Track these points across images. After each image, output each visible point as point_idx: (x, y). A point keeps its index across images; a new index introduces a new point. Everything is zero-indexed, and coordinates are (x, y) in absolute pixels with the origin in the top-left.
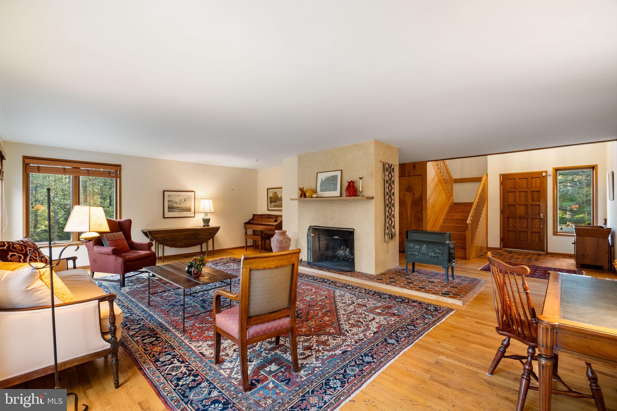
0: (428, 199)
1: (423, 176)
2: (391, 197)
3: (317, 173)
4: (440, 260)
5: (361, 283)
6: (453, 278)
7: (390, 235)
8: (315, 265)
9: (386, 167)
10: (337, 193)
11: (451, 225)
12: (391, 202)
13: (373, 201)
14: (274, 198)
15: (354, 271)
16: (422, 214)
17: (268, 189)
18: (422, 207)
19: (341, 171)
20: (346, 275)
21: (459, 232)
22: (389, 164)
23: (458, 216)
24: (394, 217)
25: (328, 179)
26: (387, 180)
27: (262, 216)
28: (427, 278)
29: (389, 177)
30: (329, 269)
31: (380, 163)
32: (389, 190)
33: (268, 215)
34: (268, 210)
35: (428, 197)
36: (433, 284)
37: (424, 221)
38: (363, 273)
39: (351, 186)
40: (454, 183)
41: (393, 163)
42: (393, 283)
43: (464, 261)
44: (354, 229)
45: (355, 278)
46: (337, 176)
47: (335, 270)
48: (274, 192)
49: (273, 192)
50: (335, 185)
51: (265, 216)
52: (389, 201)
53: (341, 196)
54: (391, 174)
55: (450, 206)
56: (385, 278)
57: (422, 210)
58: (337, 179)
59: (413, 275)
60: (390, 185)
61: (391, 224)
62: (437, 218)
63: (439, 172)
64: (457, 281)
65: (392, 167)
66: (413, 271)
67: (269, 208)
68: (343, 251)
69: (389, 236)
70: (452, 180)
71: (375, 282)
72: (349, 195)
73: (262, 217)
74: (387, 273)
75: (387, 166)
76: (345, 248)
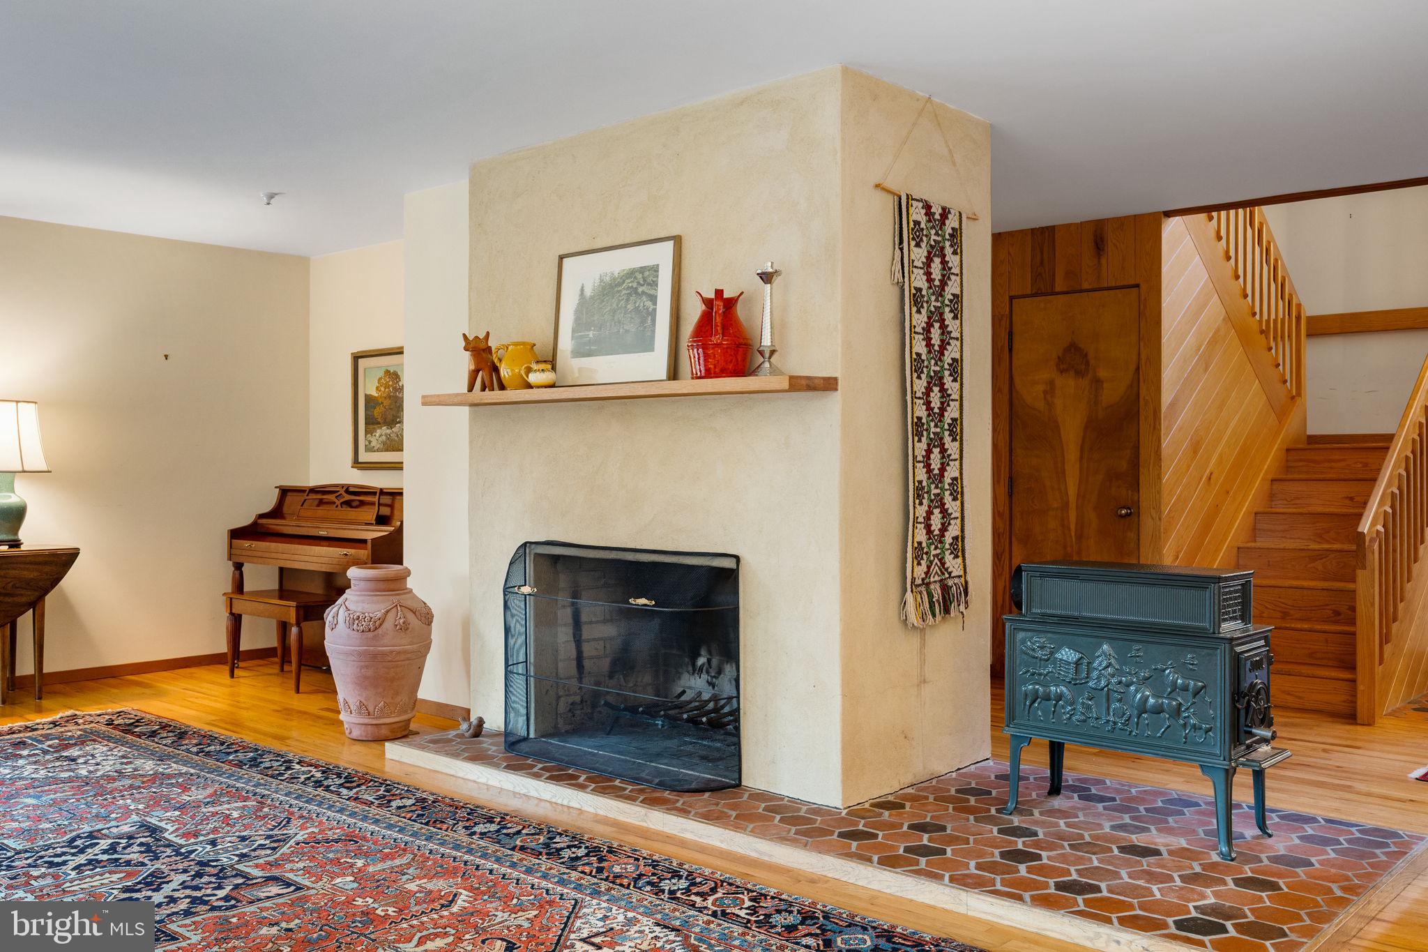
0: (1164, 409)
1: (1144, 287)
2: (942, 385)
3: (561, 258)
4: (1185, 725)
5: (754, 855)
6: (1262, 826)
7: (936, 590)
8: (542, 755)
9: (914, 217)
10: (653, 364)
11: (1290, 544)
12: (943, 410)
13: (834, 403)
14: (387, 402)
15: (739, 785)
16: (1135, 485)
17: (356, 358)
18: (1136, 448)
19: (677, 240)
20: (683, 812)
21: (1325, 579)
22: (927, 207)
23: (1324, 499)
24: (957, 494)
25: (610, 288)
26: (919, 290)
27: (322, 495)
28: (1122, 827)
29: (928, 274)
30: (603, 782)
31: (880, 195)
32: (929, 345)
33: (348, 489)
34: (357, 463)
35: (1166, 398)
36: (1146, 863)
37: (1147, 523)
38: (781, 798)
39: (718, 319)
40: (1309, 335)
41: (955, 205)
42: (923, 861)
43: (1341, 731)
44: (737, 558)
45: (725, 826)
46: (655, 269)
47: (636, 780)
48: (387, 372)
49: (381, 373)
50: (643, 322)
51: (332, 497)
52: (928, 403)
53: (674, 374)
54: (944, 263)
55: (1288, 450)
56: (893, 826)
57: (1135, 464)
58: (654, 284)
59: (1052, 812)
60: (936, 317)
61: (944, 529)
62: (1216, 509)
63: (1230, 273)
64: (1282, 843)
65: (952, 223)
66: (1055, 790)
67: (364, 457)
68: (704, 676)
69: (930, 596)
70: (1298, 318)
71: (827, 852)
72: (707, 370)
73: (321, 502)
74: (913, 798)
75: (918, 214)
76: (715, 662)
